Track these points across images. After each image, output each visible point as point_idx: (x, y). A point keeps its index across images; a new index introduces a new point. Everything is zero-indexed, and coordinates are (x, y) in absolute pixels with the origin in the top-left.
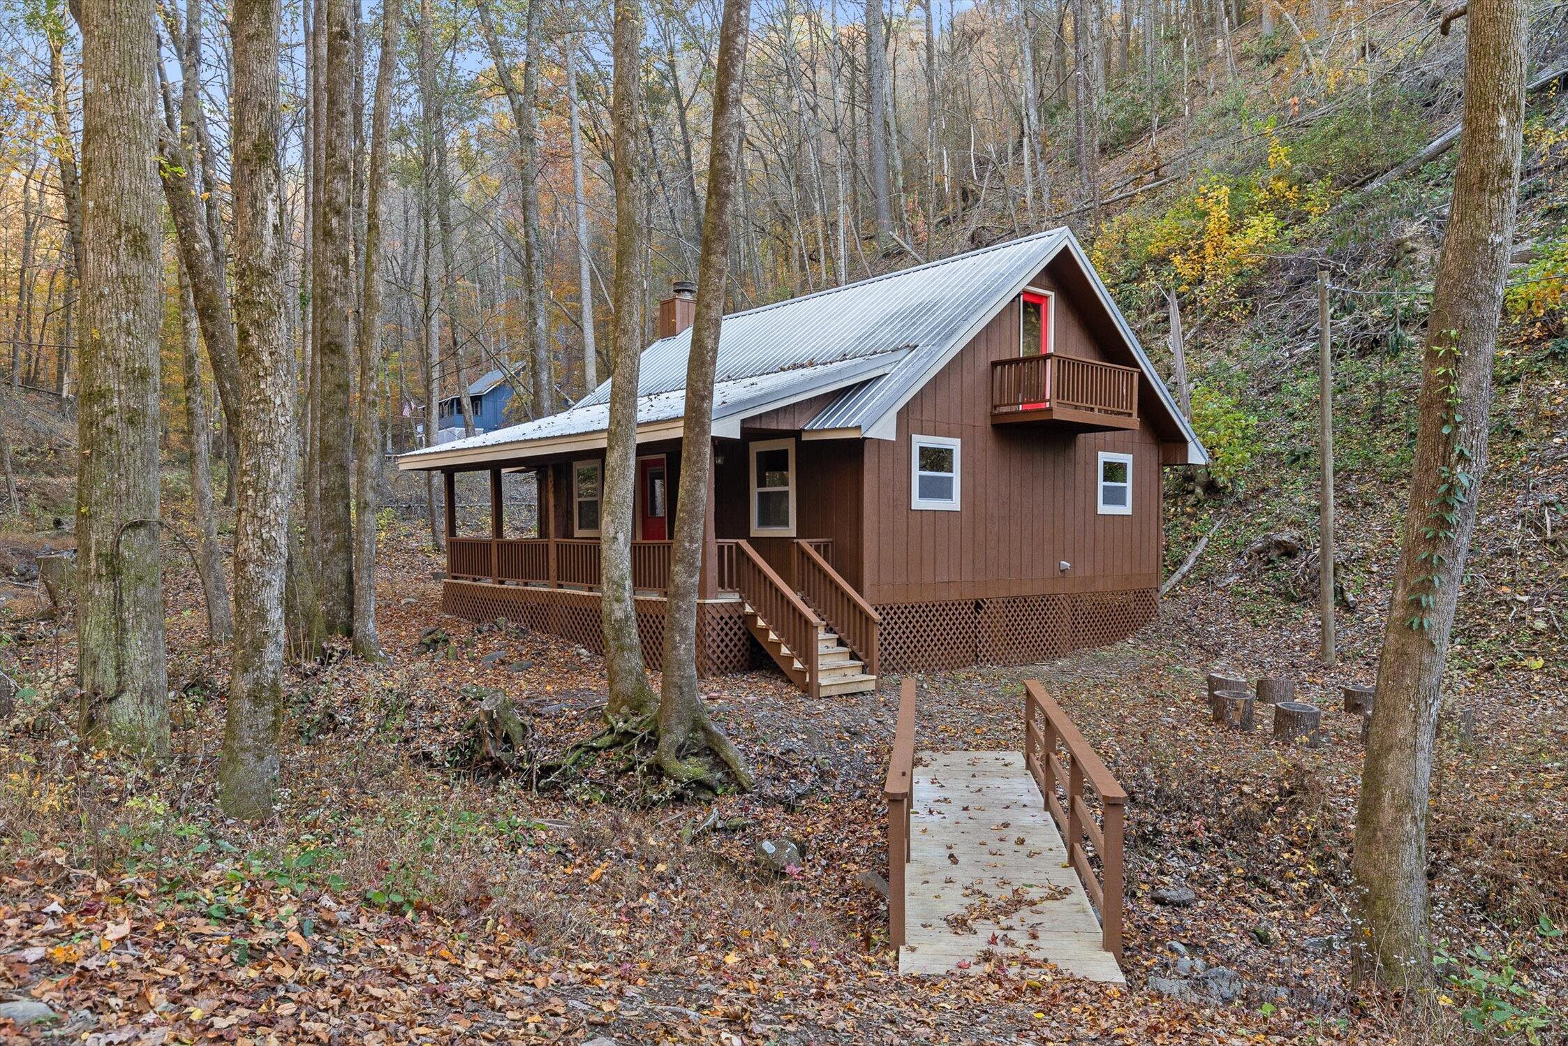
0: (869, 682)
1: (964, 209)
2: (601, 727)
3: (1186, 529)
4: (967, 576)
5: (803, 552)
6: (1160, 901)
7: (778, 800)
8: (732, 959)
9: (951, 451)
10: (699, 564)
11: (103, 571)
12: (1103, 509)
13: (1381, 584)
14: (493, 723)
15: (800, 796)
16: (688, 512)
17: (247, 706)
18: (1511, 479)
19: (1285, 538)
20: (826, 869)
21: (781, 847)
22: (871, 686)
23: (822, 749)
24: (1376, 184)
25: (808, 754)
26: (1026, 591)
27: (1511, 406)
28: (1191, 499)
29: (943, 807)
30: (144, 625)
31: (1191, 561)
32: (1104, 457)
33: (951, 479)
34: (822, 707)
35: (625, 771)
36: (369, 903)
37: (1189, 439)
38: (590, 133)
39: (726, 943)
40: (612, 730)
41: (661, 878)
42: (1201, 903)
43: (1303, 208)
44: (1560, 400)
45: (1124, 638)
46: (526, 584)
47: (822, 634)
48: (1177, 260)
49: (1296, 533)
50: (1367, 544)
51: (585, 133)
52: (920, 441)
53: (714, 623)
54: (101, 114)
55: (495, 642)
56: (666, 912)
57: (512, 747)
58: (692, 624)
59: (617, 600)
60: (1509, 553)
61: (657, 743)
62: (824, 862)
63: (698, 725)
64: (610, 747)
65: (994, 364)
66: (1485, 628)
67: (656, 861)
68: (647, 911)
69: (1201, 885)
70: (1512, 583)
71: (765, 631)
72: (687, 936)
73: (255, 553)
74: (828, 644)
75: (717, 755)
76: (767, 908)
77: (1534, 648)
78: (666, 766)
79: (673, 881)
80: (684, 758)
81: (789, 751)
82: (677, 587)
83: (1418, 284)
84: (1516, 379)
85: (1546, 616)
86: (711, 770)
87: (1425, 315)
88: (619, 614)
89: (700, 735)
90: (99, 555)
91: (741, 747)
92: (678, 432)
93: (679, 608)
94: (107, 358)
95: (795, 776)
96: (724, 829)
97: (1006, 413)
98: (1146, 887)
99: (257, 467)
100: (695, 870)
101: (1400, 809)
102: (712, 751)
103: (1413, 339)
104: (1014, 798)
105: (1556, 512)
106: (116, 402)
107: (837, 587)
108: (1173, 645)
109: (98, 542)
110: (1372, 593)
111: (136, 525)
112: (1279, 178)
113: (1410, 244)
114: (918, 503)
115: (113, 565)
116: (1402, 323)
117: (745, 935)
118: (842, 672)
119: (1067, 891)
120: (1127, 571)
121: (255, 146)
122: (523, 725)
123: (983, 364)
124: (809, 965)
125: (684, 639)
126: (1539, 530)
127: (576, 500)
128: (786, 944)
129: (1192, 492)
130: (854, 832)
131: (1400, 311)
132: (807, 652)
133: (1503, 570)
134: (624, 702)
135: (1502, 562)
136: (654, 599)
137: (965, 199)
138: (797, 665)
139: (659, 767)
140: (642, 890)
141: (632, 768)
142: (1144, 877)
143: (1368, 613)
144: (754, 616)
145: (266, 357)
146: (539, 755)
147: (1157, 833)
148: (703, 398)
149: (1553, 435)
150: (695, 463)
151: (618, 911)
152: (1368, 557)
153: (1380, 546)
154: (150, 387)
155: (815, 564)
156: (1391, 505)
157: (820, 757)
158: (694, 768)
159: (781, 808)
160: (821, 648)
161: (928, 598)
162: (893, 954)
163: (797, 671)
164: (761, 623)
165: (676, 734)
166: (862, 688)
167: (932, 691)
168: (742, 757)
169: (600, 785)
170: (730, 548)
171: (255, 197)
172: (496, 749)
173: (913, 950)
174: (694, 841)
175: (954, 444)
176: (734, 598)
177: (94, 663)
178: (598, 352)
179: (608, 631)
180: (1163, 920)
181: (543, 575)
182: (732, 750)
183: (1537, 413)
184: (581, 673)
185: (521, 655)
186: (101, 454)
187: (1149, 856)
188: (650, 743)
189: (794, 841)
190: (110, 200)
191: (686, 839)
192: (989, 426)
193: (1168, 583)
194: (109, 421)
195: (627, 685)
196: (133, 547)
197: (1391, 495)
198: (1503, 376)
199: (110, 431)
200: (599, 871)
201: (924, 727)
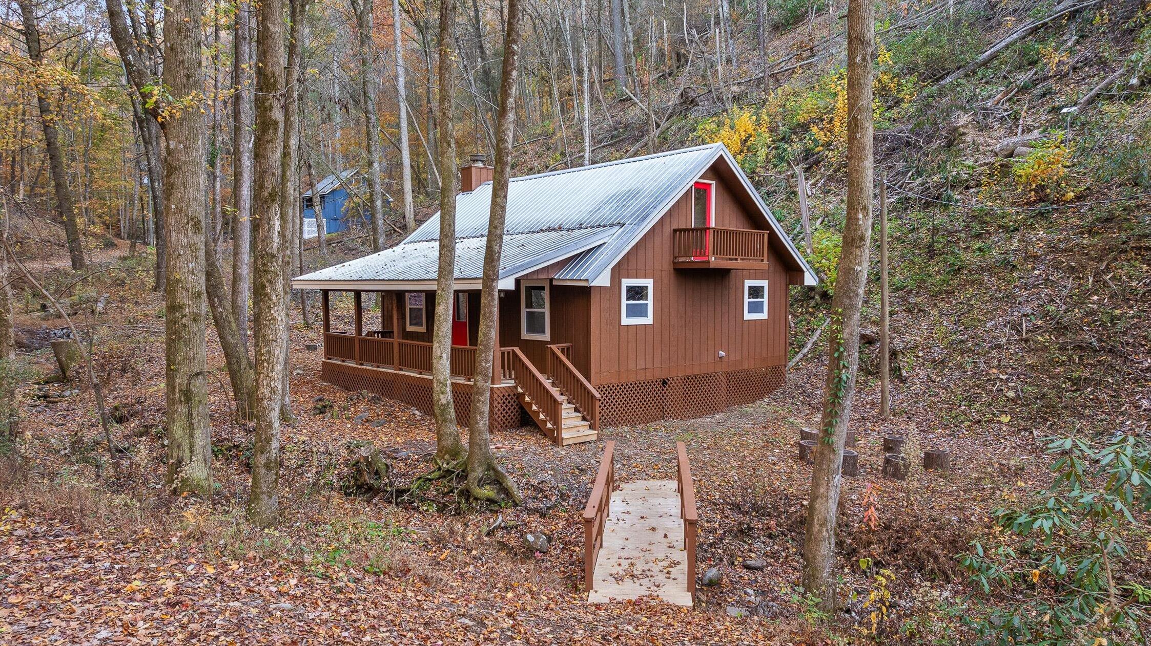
0: (593, 435)
1: (678, 67)
2: (433, 467)
3: (808, 323)
4: (657, 364)
5: (554, 354)
6: (748, 567)
7: (536, 511)
8: (510, 595)
9: (647, 287)
10: (491, 375)
11: (183, 399)
12: (748, 316)
13: (924, 365)
14: (369, 464)
15: (548, 508)
16: (484, 346)
17: (264, 471)
18: (1007, 297)
19: (868, 332)
20: (562, 550)
21: (537, 538)
22: (594, 438)
23: (562, 480)
24: (948, 80)
25: (554, 483)
26: (696, 372)
27: (1012, 248)
28: (813, 303)
29: (626, 516)
30: (202, 425)
31: (809, 346)
32: (748, 283)
33: (647, 304)
34: (563, 452)
35: (448, 493)
36: (367, 572)
37: (805, 269)
38: (405, 7)
39: (507, 589)
40: (440, 469)
41: (475, 558)
42: (769, 568)
43: (899, 95)
44: (1041, 245)
45: (761, 397)
46: (378, 367)
47: (565, 405)
48: (814, 129)
49: (874, 329)
50: (918, 338)
51: (402, 6)
52: (626, 283)
53: (499, 399)
54: (179, 160)
55: (362, 407)
56: (478, 574)
57: (380, 477)
58: (487, 409)
59: (442, 393)
60: (999, 347)
61: (466, 477)
62: (561, 546)
63: (490, 467)
64: (439, 478)
65: (675, 231)
66: (979, 396)
67: (472, 549)
68: (469, 574)
69: (772, 558)
70: (998, 367)
71: (530, 404)
72: (489, 585)
73: (268, 394)
74: (569, 411)
75: (501, 484)
76: (527, 572)
77: (1006, 409)
78: (472, 491)
79: (481, 559)
80: (482, 486)
81: (543, 482)
82: (478, 388)
83: (964, 158)
84: (1016, 229)
85: (1015, 389)
86: (498, 493)
87: (967, 181)
88: (444, 401)
89: (491, 473)
90: (180, 391)
91: (515, 479)
92: (479, 286)
93: (479, 400)
94: (182, 287)
95: (546, 497)
96: (506, 528)
97: (682, 262)
98: (741, 559)
99: (269, 352)
100: (492, 554)
101: (821, 526)
102: (498, 481)
103: (959, 197)
104: (666, 510)
105: (1030, 321)
106: (187, 311)
107: (575, 376)
108: (792, 403)
109: (180, 384)
110: (917, 370)
111: (197, 374)
112: (885, 73)
113: (962, 130)
114: (625, 321)
115: (188, 395)
116: (951, 186)
117: (516, 585)
118: (576, 429)
119: (678, 563)
120: (764, 355)
121: (270, 194)
122: (386, 465)
123: (668, 231)
124: (545, 598)
125: (482, 418)
126: (1019, 332)
127: (408, 307)
128: (535, 589)
129: (813, 298)
130: (579, 529)
131: (950, 178)
132: (555, 417)
133: (994, 358)
134: (447, 452)
135: (994, 353)
136: (462, 382)
137: (679, 60)
138: (549, 425)
139: (468, 491)
140: (466, 564)
141: (452, 491)
142: (740, 553)
143: (914, 384)
144: (523, 395)
145: (274, 298)
146: (397, 483)
147: (750, 528)
148: (493, 280)
149: (1034, 269)
150: (489, 317)
151: (456, 574)
152: (917, 347)
153: (925, 339)
154: (202, 301)
155: (561, 361)
156: (934, 312)
157: (560, 485)
158: (488, 491)
159: (538, 515)
160: (564, 414)
161: (632, 379)
162: (587, 594)
163: (549, 429)
164: (527, 399)
165: (478, 472)
166: (589, 439)
167: (632, 440)
168: (515, 486)
169: (433, 501)
170: (509, 353)
171: (269, 219)
172: (370, 478)
173: (596, 592)
174: (488, 534)
175: (649, 283)
176: (511, 383)
177: (178, 447)
178: (412, 167)
179: (437, 411)
180: (746, 577)
181: (389, 362)
182: (511, 481)
183: (1026, 253)
184: (417, 428)
185: (378, 415)
186: (180, 338)
187: (745, 542)
188: (463, 476)
189: (545, 534)
190: (183, 205)
191: (484, 534)
192: (672, 270)
193: (794, 360)
194: (184, 321)
195: (448, 442)
196: (198, 386)
197: (935, 305)
198: (1009, 227)
199: (185, 326)
200: (445, 555)
201: (624, 465)
